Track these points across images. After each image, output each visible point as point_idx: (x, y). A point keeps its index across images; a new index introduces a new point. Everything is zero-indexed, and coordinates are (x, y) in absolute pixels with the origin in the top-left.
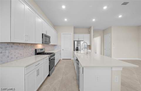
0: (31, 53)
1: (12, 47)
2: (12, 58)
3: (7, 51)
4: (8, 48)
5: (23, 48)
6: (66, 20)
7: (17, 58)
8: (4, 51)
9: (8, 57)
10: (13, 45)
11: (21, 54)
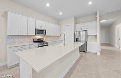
0: (30, 41)
1: (15, 37)
2: (15, 43)
3: (12, 39)
4: (13, 38)
5: (23, 38)
6: (61, 13)
7: (18, 43)
8: (11, 39)
9: (13, 42)
10: (16, 37)
11: (21, 41)
